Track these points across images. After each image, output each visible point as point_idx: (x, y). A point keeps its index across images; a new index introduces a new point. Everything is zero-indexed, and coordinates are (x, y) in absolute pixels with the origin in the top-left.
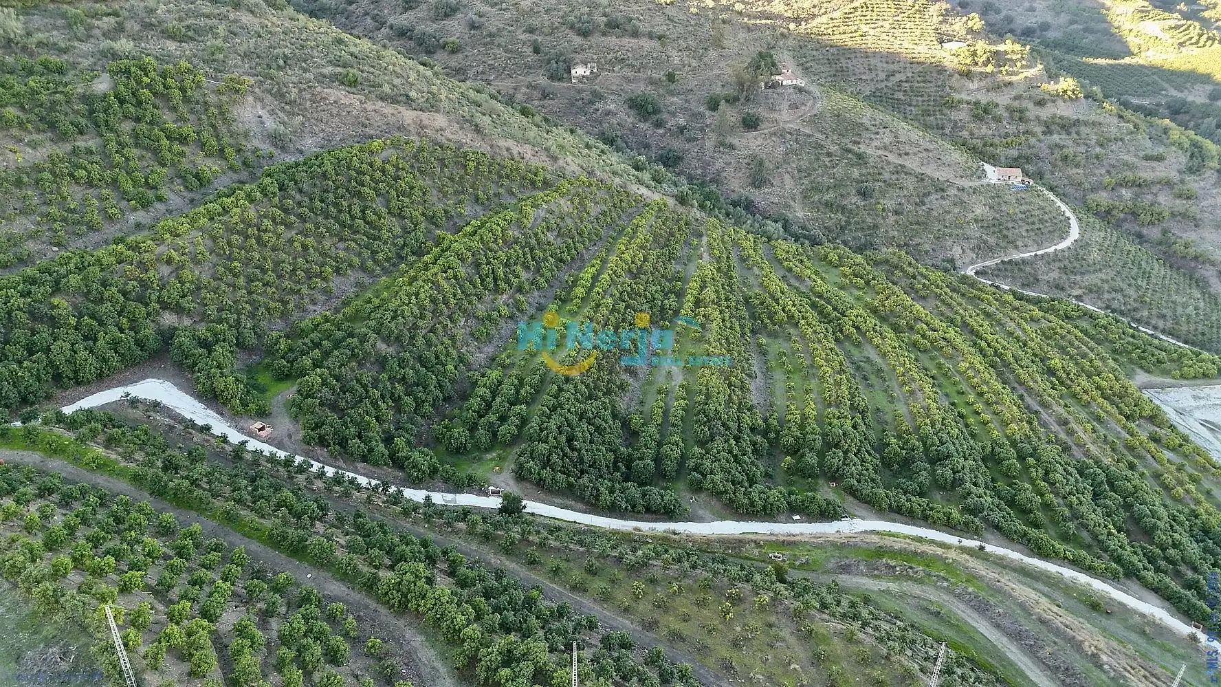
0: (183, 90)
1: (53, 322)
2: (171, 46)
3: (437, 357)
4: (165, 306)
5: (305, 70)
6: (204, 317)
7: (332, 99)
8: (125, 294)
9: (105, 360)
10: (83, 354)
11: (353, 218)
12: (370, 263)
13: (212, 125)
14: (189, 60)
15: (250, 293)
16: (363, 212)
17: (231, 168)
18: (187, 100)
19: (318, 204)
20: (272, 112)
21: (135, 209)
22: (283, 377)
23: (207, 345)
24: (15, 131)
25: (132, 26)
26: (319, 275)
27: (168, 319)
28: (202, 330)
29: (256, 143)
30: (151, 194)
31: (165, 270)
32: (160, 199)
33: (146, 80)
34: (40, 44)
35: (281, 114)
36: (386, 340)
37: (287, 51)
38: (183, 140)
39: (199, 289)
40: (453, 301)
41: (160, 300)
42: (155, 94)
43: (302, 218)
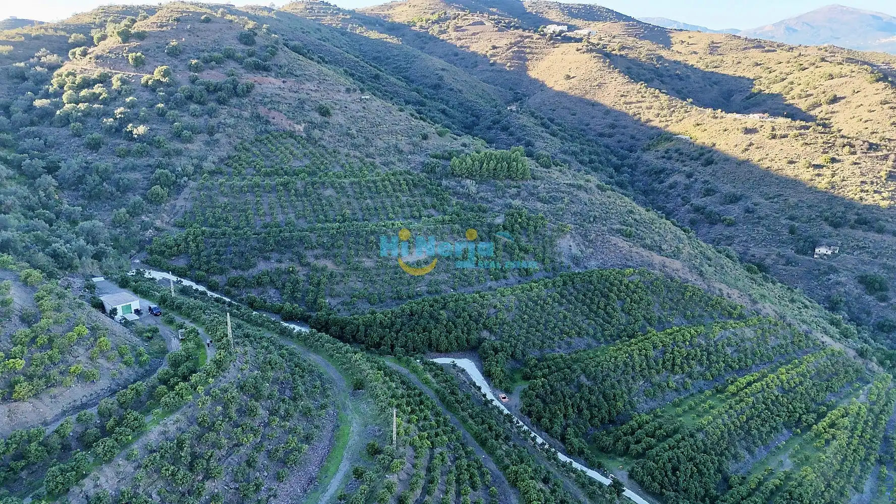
0: (535, 228)
1: (437, 321)
2: (539, 205)
3: (614, 396)
4: (485, 327)
5: (604, 225)
6: (501, 338)
7: (613, 242)
8: (470, 317)
9: (451, 344)
10: (443, 338)
11: (598, 308)
12: (599, 335)
13: (544, 247)
14: (545, 213)
15: (528, 333)
16: (606, 306)
17: (545, 269)
18: (535, 232)
19: (581, 296)
20: (578, 245)
21: (492, 280)
22: (526, 378)
23: (496, 351)
24: (455, 235)
25: (524, 194)
26: (567, 334)
27: (485, 334)
28: (497, 344)
29: (563, 259)
30: (502, 274)
31: (492, 311)
32: (505, 278)
33: (520, 220)
34: (481, 198)
35: (582, 246)
36: (588, 377)
37: (597, 214)
38: (526, 252)
39: (504, 324)
40: (638, 369)
41: (484, 324)
42: (521, 228)
43: (569, 302)
